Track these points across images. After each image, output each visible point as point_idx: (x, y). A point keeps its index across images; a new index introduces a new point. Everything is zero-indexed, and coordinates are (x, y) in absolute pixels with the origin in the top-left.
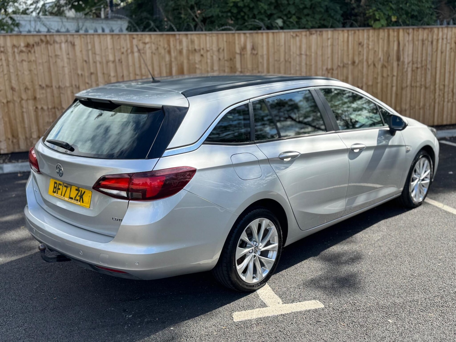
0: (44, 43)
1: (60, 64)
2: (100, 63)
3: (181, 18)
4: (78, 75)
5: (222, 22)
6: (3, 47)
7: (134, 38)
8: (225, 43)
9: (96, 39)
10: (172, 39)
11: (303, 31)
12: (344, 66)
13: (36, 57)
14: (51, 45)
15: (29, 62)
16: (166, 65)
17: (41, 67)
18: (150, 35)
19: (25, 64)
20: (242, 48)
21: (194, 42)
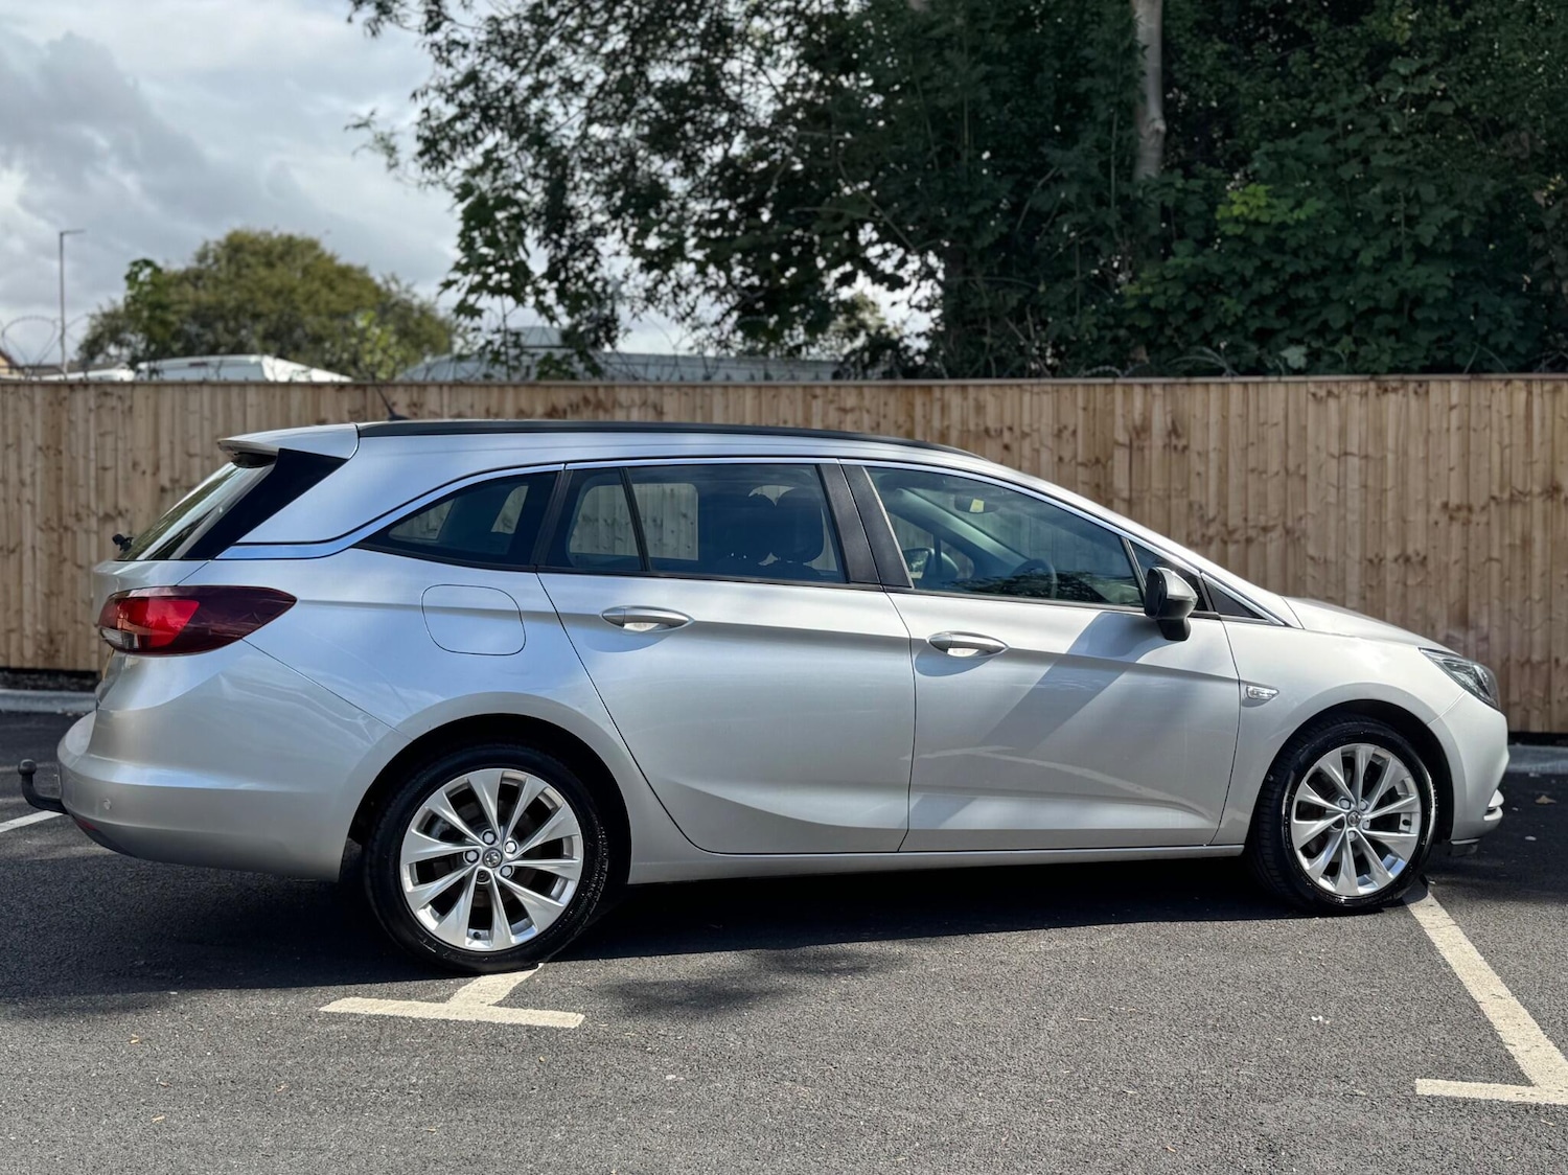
0: (591, 408)
7: (815, 397)
8: (1081, 412)
9: (717, 393)
10: (919, 400)
11: (1355, 381)
12: (1512, 500)
20: (1135, 428)
21: (984, 407)
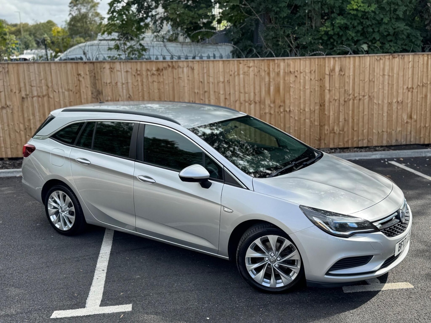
0: (171, 68)
1: (182, 84)
2: (212, 83)
3: (279, 45)
4: (195, 93)
5: (314, 48)
6: (140, 71)
7: (240, 63)
8: (316, 66)
9: (211, 64)
10: (271, 63)
11: (387, 55)
12: (423, 86)
13: (164, 79)
14: (176, 69)
15: (159, 82)
16: (265, 84)
17: (167, 87)
18: (254, 60)
19: (155, 84)
20: (331, 70)
21: (290, 65)
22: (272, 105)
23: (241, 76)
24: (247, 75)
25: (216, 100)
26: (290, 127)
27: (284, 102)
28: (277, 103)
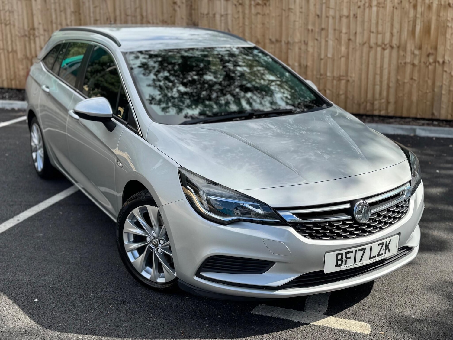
1: (292, 18)
2: (333, 18)
4: (308, 30)
15: (264, 15)
16: (409, 22)
17: (273, 21)
19: (259, 17)
22: (417, 52)
23: (374, 9)
24: (383, 7)
25: (336, 41)
26: (442, 86)
27: (436, 49)
28: (424, 49)
